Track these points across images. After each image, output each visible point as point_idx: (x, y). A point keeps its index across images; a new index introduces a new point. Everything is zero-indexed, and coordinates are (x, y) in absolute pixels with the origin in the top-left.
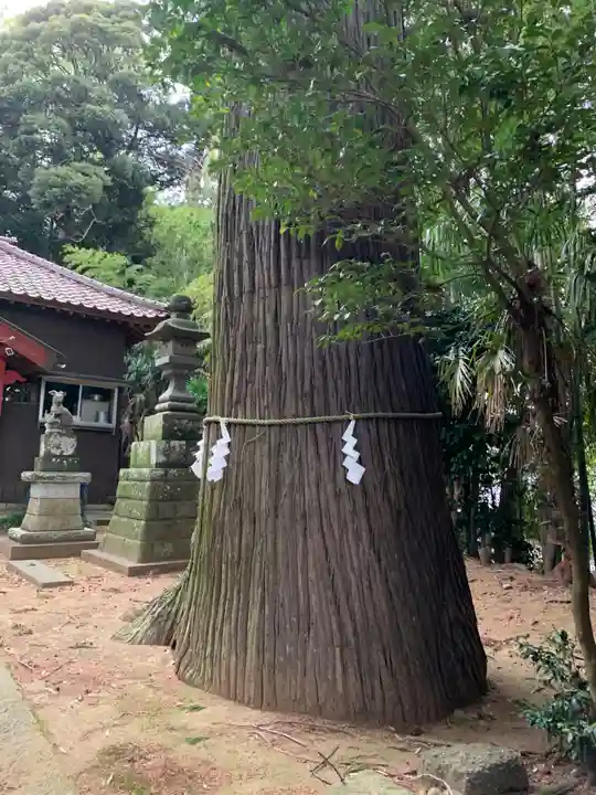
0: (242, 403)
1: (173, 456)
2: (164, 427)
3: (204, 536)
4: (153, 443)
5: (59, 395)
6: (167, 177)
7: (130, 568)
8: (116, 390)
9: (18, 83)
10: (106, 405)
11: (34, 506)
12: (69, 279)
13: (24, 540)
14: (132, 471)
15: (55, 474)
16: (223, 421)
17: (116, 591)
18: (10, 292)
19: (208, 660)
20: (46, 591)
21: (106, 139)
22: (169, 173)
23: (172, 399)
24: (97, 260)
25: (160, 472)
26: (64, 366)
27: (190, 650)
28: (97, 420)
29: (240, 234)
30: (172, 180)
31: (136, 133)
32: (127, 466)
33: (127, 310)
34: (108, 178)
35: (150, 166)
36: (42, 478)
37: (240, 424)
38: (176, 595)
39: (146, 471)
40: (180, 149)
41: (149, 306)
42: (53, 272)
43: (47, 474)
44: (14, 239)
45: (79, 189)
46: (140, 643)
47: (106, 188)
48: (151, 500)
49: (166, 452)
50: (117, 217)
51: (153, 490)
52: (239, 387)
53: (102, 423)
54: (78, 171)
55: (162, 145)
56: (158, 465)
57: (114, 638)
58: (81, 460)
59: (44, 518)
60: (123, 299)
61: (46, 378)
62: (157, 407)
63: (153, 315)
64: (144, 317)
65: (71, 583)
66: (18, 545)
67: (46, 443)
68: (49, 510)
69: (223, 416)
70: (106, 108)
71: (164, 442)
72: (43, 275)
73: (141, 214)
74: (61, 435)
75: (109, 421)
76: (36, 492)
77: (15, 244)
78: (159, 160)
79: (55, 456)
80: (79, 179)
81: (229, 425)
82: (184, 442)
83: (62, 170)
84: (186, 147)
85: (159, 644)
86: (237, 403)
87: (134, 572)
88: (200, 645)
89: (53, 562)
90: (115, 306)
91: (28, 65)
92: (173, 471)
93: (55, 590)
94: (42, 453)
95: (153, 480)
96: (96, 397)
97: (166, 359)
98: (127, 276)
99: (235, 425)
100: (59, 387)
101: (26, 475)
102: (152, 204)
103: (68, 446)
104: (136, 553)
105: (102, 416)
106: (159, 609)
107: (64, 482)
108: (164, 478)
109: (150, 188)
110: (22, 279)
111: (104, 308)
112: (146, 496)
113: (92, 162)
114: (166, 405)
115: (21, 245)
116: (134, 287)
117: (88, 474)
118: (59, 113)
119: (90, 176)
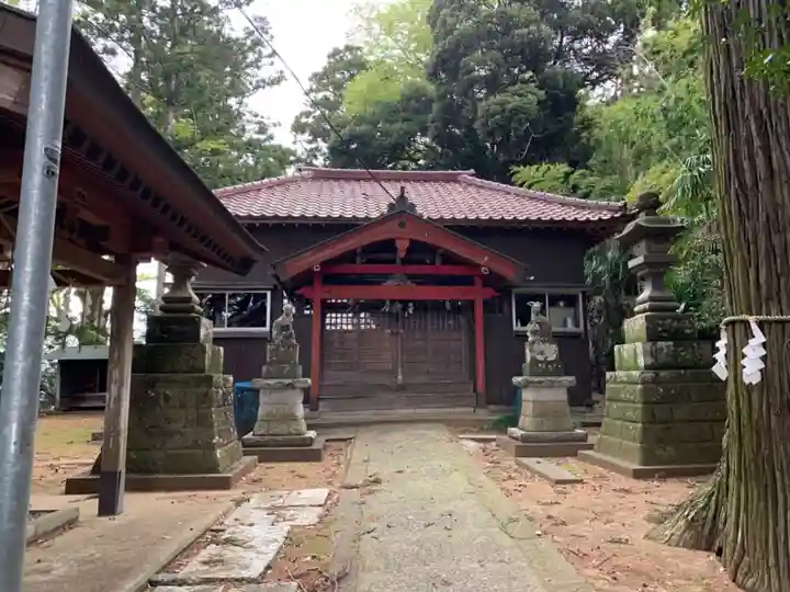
0: (776, 299)
1: (662, 358)
2: (647, 328)
3: (746, 441)
4: (639, 345)
5: (536, 305)
6: (596, 74)
7: (634, 470)
8: (580, 296)
9: (456, 33)
10: (572, 310)
11: (527, 409)
12: (523, 197)
13: (524, 439)
14: (620, 374)
15: (542, 379)
16: (752, 319)
17: (627, 491)
18: (478, 218)
19: (773, 572)
20: (560, 488)
21: (534, 56)
22: (597, 70)
23: (651, 299)
24: (540, 174)
25: (650, 374)
26: (532, 278)
27: (746, 559)
28: (565, 325)
29: (746, 120)
30: (601, 76)
31: (561, 42)
32: (613, 369)
33: (583, 216)
34: (542, 93)
35: (577, 68)
36: (532, 382)
37: (777, 322)
38: (710, 500)
39: (635, 373)
40: (606, 42)
41: (601, 208)
42: (509, 193)
43: (536, 379)
44: (472, 171)
45: (516, 111)
46: (677, 545)
47: (539, 103)
48: (645, 403)
49: (653, 354)
50: (553, 128)
51: (645, 392)
52: (768, 282)
53: (570, 327)
54: (514, 95)
55: (586, 44)
56: (647, 367)
57: (647, 536)
58: (565, 364)
59: (539, 419)
60: (577, 206)
61: (515, 291)
62: (636, 309)
63: (609, 216)
64: (600, 219)
65: (581, 481)
66: (520, 443)
67: (531, 351)
68: (542, 411)
69: (751, 315)
70: (533, 27)
71: (650, 344)
72: (501, 198)
73: (577, 119)
74: (543, 342)
75: (577, 325)
76: (527, 395)
77: (473, 175)
78: (586, 61)
79: (541, 362)
80: (515, 101)
81: (761, 324)
82: (671, 343)
83: (499, 98)
84: (613, 39)
85: (699, 549)
86: (767, 300)
87: (638, 475)
88: (759, 555)
89: (555, 460)
90: (570, 215)
91: (462, 15)
92: (663, 374)
93: (568, 486)
94: (528, 359)
95: (644, 382)
96: (561, 304)
97: (640, 260)
98: (572, 182)
99: (770, 323)
100: (535, 298)
101: (517, 380)
102: (585, 106)
103: (551, 352)
104: (638, 456)
105: (569, 321)
106: (693, 514)
107: (552, 385)
108: (656, 381)
109: (582, 91)
110: (486, 206)
111: (561, 218)
112: (638, 398)
113: (524, 82)
114: (647, 305)
115: (479, 175)
116: (579, 192)
117: (572, 378)
118: (490, 47)
119: (526, 96)
